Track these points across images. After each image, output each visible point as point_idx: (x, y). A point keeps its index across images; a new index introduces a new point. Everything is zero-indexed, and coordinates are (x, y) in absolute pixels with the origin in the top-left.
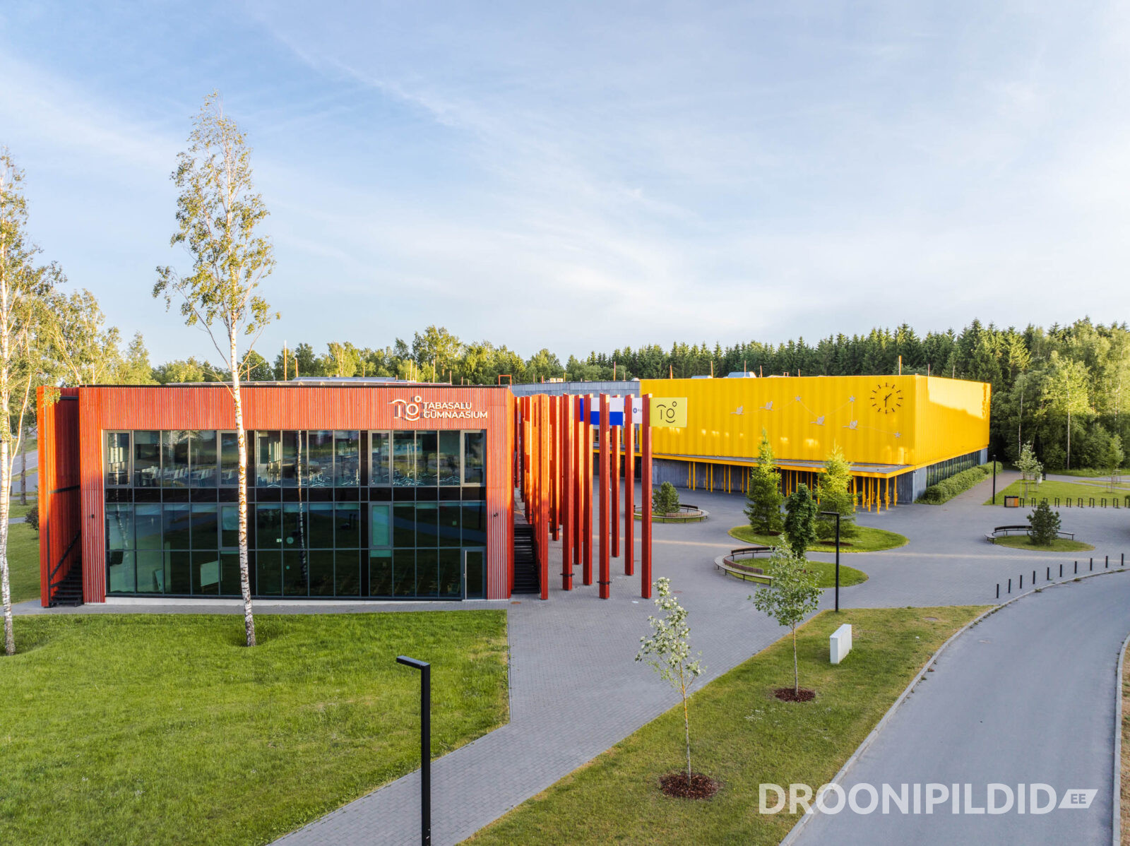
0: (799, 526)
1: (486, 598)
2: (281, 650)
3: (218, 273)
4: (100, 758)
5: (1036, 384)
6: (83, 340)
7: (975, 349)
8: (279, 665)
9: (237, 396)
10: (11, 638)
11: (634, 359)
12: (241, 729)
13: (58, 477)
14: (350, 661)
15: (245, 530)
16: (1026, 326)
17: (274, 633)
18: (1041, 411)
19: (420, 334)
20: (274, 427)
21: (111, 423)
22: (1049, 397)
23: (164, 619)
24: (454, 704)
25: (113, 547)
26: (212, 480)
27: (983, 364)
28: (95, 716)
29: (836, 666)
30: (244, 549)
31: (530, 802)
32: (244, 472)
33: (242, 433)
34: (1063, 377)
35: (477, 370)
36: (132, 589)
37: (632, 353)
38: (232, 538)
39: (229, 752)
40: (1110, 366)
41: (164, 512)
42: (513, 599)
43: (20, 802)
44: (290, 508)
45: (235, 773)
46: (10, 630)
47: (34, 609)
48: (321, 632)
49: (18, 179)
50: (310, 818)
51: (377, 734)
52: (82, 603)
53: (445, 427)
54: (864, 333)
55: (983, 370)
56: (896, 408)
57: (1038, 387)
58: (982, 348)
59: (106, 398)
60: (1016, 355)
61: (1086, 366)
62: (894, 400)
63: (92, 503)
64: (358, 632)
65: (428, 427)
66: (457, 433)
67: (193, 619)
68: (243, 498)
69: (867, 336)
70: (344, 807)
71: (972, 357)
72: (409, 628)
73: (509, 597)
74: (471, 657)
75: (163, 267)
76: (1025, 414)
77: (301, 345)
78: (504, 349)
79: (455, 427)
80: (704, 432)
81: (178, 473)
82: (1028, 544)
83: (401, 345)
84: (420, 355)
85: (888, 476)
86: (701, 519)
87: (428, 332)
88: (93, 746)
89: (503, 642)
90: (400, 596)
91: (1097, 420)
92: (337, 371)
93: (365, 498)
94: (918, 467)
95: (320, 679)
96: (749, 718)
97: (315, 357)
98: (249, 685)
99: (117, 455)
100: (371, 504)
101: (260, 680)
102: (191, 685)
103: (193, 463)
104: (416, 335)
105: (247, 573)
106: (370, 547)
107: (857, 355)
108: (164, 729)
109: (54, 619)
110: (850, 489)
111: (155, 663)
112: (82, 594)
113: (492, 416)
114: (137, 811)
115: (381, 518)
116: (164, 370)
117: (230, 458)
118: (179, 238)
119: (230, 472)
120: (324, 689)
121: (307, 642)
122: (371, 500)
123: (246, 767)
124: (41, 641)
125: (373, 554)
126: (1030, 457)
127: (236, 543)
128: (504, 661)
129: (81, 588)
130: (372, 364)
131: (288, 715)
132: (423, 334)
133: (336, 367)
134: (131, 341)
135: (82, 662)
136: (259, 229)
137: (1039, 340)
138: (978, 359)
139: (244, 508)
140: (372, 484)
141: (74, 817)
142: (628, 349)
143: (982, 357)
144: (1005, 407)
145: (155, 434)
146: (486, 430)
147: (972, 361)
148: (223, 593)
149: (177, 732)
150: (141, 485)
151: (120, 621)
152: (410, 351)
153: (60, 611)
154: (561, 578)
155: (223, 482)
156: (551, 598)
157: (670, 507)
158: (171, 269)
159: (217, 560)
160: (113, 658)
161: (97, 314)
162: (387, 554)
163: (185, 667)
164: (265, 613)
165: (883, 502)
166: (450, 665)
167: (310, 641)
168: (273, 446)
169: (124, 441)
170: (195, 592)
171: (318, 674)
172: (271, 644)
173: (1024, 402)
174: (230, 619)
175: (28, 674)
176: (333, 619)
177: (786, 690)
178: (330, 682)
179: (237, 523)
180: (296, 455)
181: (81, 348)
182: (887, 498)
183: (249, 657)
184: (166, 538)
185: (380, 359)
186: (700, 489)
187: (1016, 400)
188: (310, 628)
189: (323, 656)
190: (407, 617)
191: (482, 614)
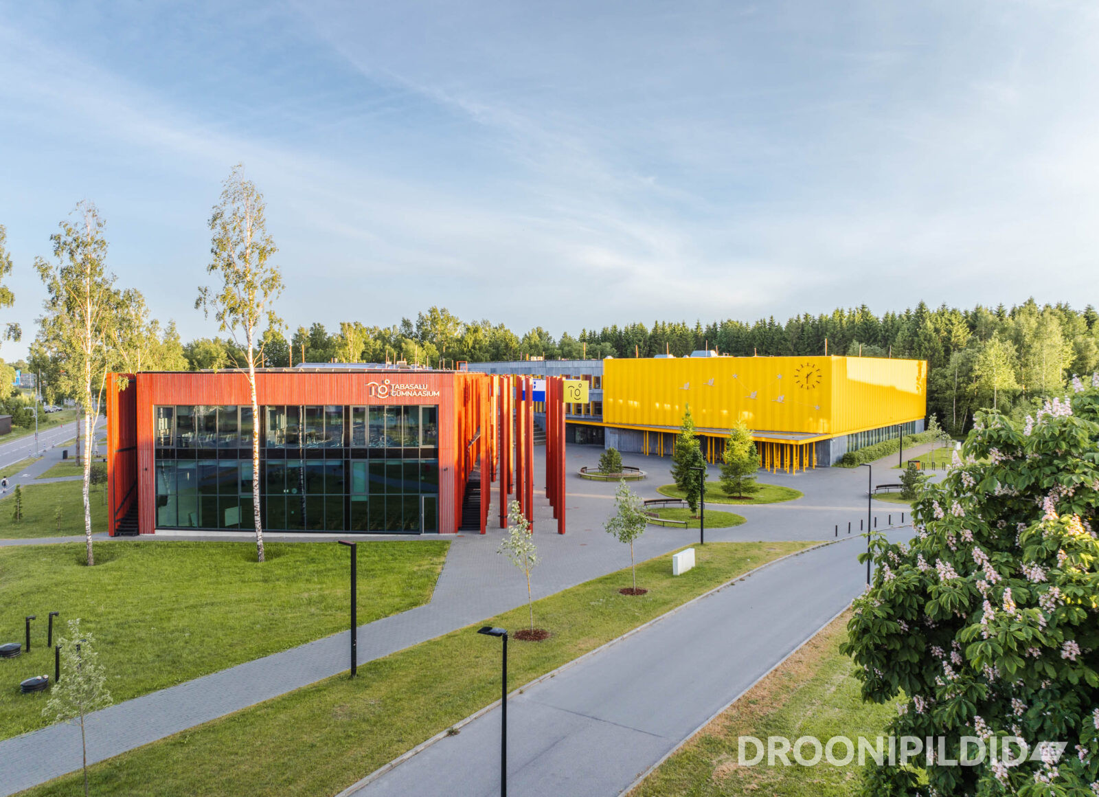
0: (692, 481)
1: (438, 532)
2: (282, 564)
3: (240, 292)
4: (161, 619)
5: (968, 360)
6: (131, 330)
7: (920, 328)
8: (279, 572)
9: (253, 381)
10: (91, 555)
11: (620, 336)
12: (251, 606)
13: (121, 440)
14: (330, 570)
15: (257, 478)
16: (974, 307)
17: (278, 554)
18: (973, 386)
19: (423, 314)
20: (280, 403)
21: (160, 400)
22: (979, 373)
23: (198, 544)
24: (396, 593)
25: (161, 492)
26: (235, 441)
27: (926, 342)
28: (155, 599)
29: (677, 576)
30: (257, 492)
31: (429, 641)
32: (257, 436)
33: (255, 407)
34: (989, 355)
35: (474, 348)
36: (175, 525)
37: (619, 330)
38: (248, 485)
39: (244, 617)
40: (1036, 345)
41: (199, 467)
42: (459, 534)
43: (116, 637)
44: (292, 464)
45: (246, 627)
46: (91, 550)
47: (105, 538)
48: (312, 553)
49: (99, 225)
50: (290, 647)
51: (341, 610)
52: (138, 534)
53: (408, 403)
54: (829, 313)
55: (925, 348)
56: (815, 384)
57: (970, 364)
58: (925, 328)
59: (156, 382)
60: (958, 334)
61: (1015, 345)
62: (814, 378)
63: (146, 459)
64: (339, 553)
65: (395, 403)
66: (417, 407)
67: (219, 544)
68: (256, 455)
69: (830, 316)
70: (313, 642)
71: (918, 336)
72: (376, 551)
73: (456, 532)
74: (415, 569)
75: (203, 286)
76: (959, 388)
77: (314, 324)
78: (502, 327)
79: (415, 403)
80: (657, 405)
81: (209, 437)
82: (900, 499)
83: (406, 324)
84: (423, 333)
85: (800, 443)
86: (638, 478)
87: (431, 312)
88: (156, 613)
89: (442, 559)
90: (375, 531)
91: (1021, 394)
92: (347, 348)
93: (347, 456)
94: (835, 436)
95: (307, 580)
96: (593, 603)
97: (328, 335)
98: (258, 583)
99: (163, 423)
100: (352, 461)
101: (265, 581)
102: (218, 583)
103: (220, 430)
104: (420, 315)
105: (259, 509)
106: (351, 494)
107: (820, 333)
108: (202, 606)
109: (120, 544)
110: (751, 453)
111: (193, 571)
112: (138, 527)
113: (442, 395)
114: (187, 643)
115: (359, 472)
116: (192, 346)
117: (248, 427)
118: (213, 267)
119: (247, 438)
120: (309, 586)
121: (301, 559)
122: (352, 458)
123: (254, 624)
124: (112, 557)
125: (354, 499)
126: (936, 426)
127: (251, 490)
128: (439, 570)
129: (137, 523)
130: (379, 342)
131: (283, 599)
132: (426, 314)
133: (346, 345)
134: (166, 327)
135: (143, 569)
136: (271, 261)
137: (983, 320)
138: (922, 338)
139: (257, 462)
140: (353, 446)
141: (149, 644)
142: (615, 327)
143: (926, 336)
144: (941, 382)
145: (191, 407)
146: (438, 405)
147: (916, 339)
148: (241, 527)
149: (210, 607)
150: (182, 446)
151: (167, 545)
152: (414, 329)
153: (123, 539)
154: (499, 519)
155: (242, 444)
156: (488, 532)
157: (614, 468)
158: (208, 289)
159: (236, 505)
160: (164, 568)
161: (143, 309)
162: (363, 498)
163: (214, 573)
164: (273, 542)
165: (801, 464)
166: (400, 573)
167: (304, 558)
168: (280, 417)
169: (168, 413)
170: (221, 527)
171: (306, 577)
172: (275, 560)
173: (958, 377)
174: (247, 545)
175: (106, 576)
176: (322, 545)
177: (627, 590)
178: (314, 582)
179: (252, 473)
180: (298, 424)
181: (130, 336)
182: (806, 462)
183: (259, 568)
184: (199, 490)
185: (387, 336)
186: (653, 455)
187: (951, 375)
188: (304, 551)
189: (311, 567)
190: (377, 544)
191: (432, 543)
